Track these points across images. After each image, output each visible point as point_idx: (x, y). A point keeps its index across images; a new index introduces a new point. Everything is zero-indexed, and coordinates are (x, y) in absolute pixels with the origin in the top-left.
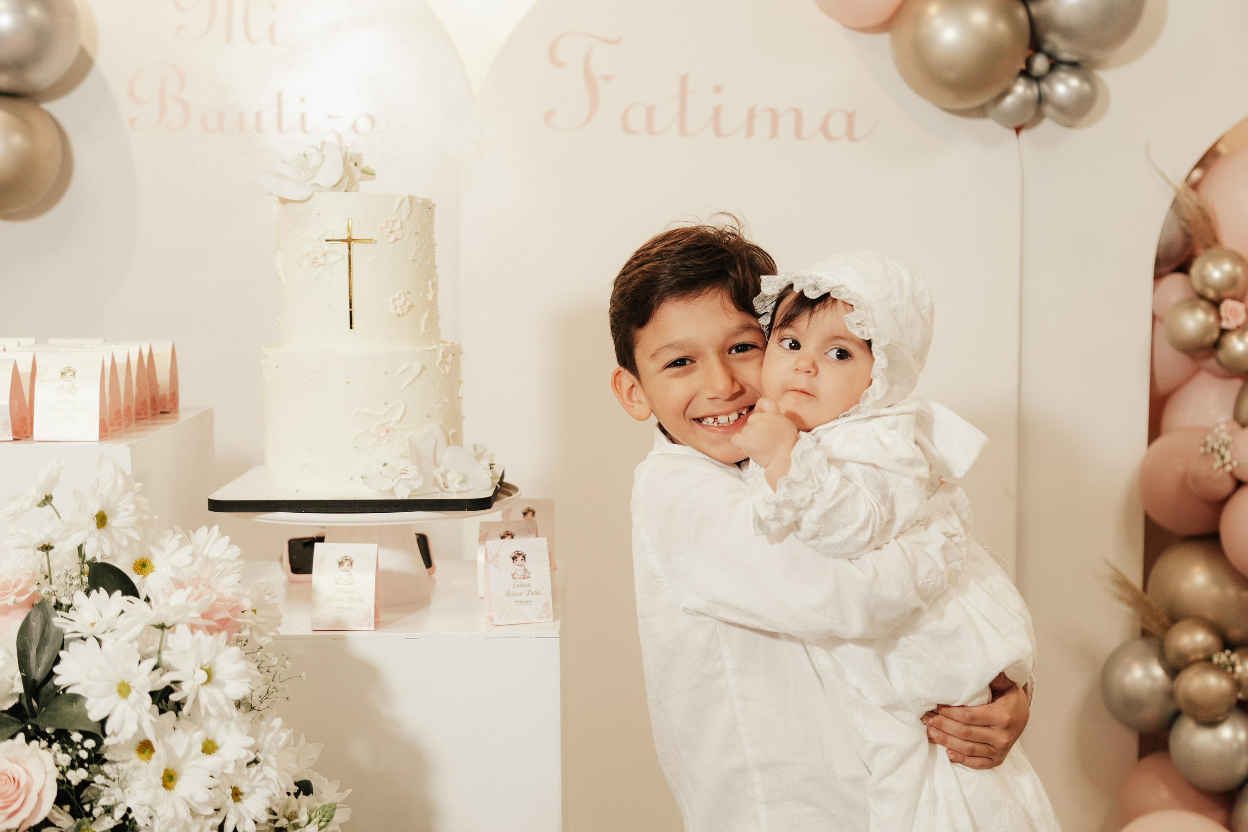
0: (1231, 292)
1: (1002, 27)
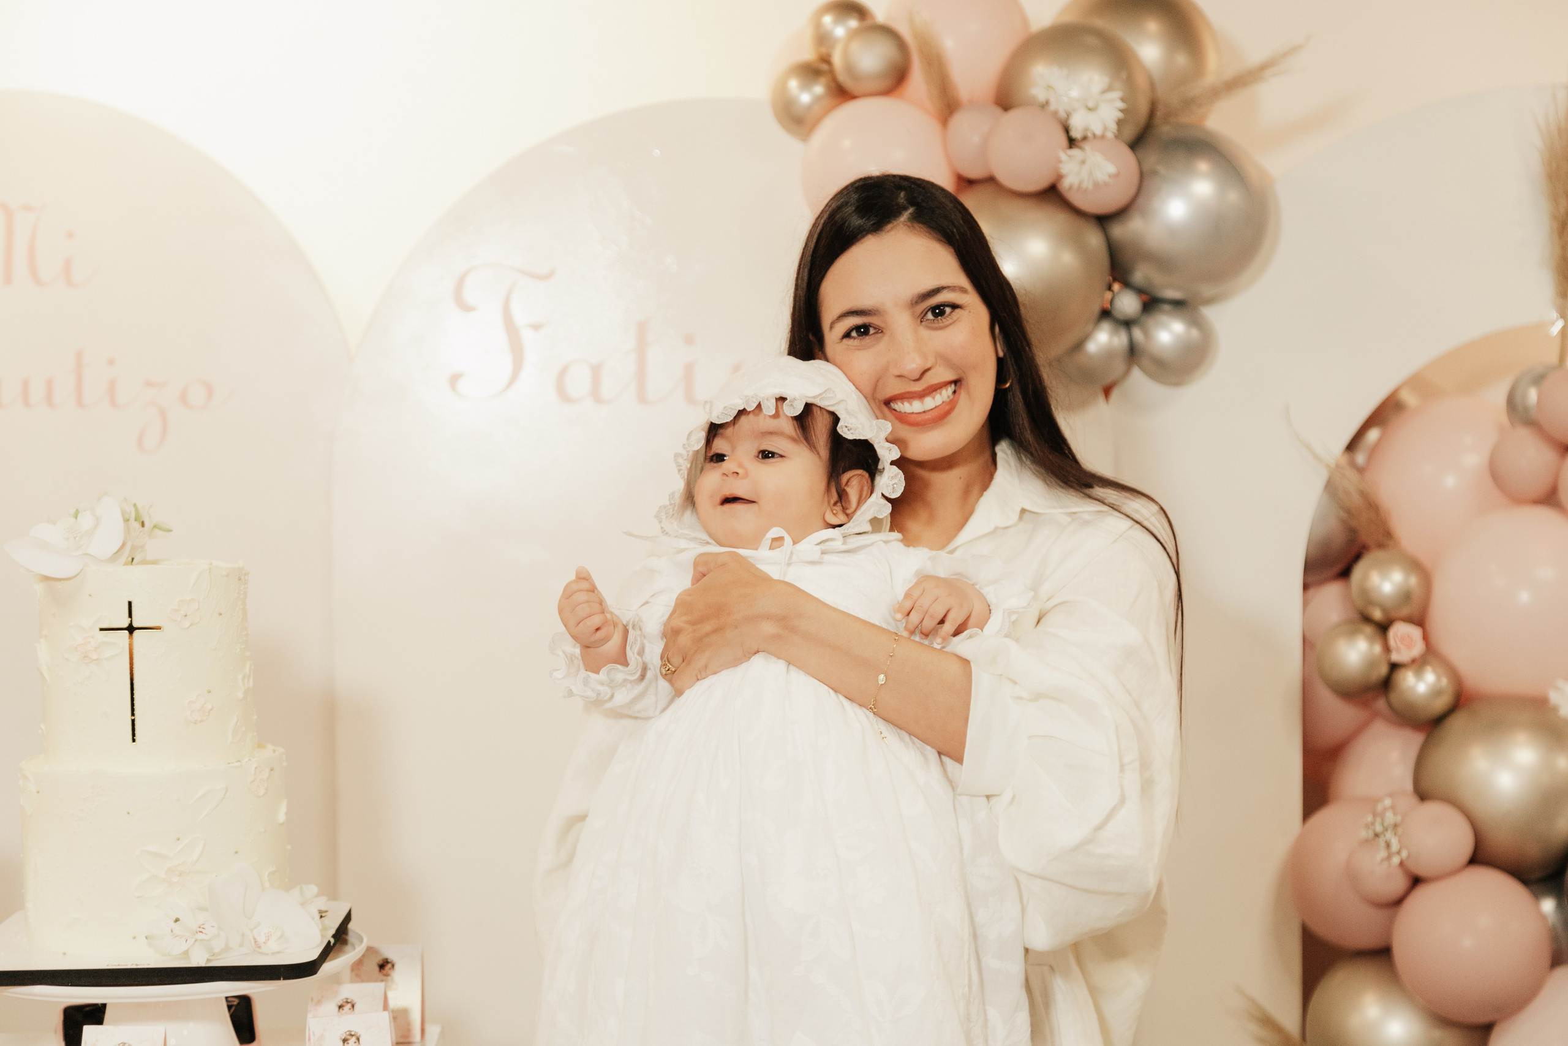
0: (1405, 611)
1: (1068, 259)
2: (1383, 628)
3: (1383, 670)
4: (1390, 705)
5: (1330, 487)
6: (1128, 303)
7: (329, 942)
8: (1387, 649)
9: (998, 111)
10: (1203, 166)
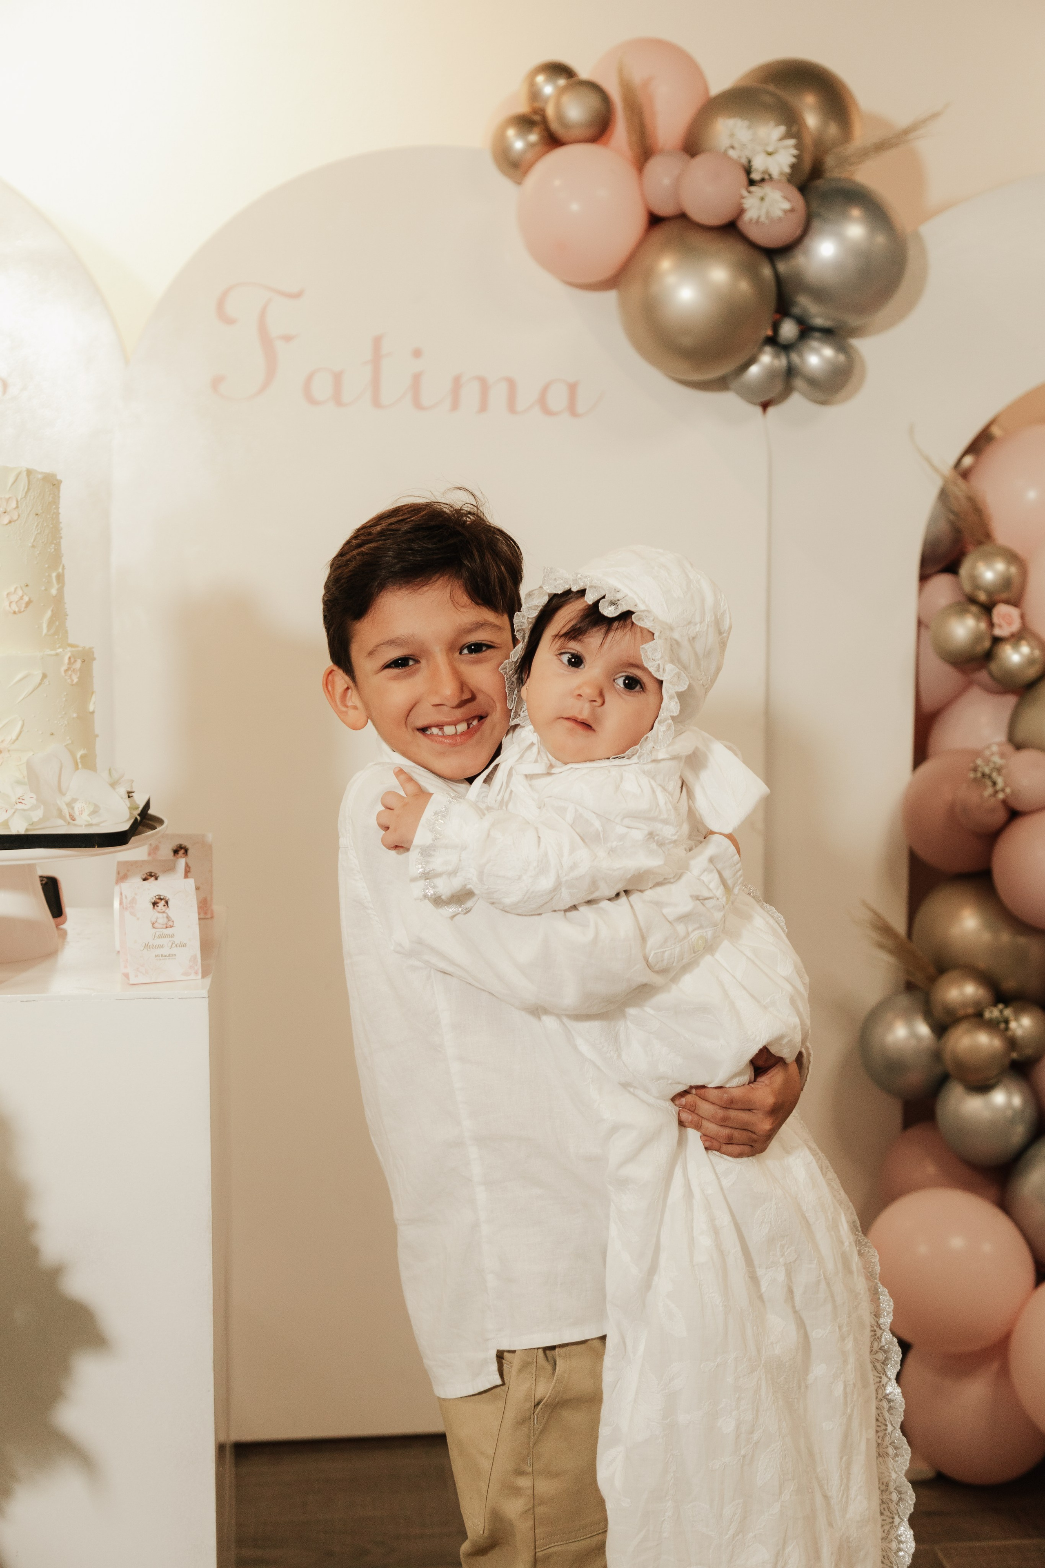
0: (1004, 596)
1: (744, 286)
2: (987, 609)
3: (987, 644)
4: (991, 675)
5: (943, 495)
6: (788, 330)
7: (136, 819)
8: (991, 625)
9: (686, 157)
10: (856, 212)
